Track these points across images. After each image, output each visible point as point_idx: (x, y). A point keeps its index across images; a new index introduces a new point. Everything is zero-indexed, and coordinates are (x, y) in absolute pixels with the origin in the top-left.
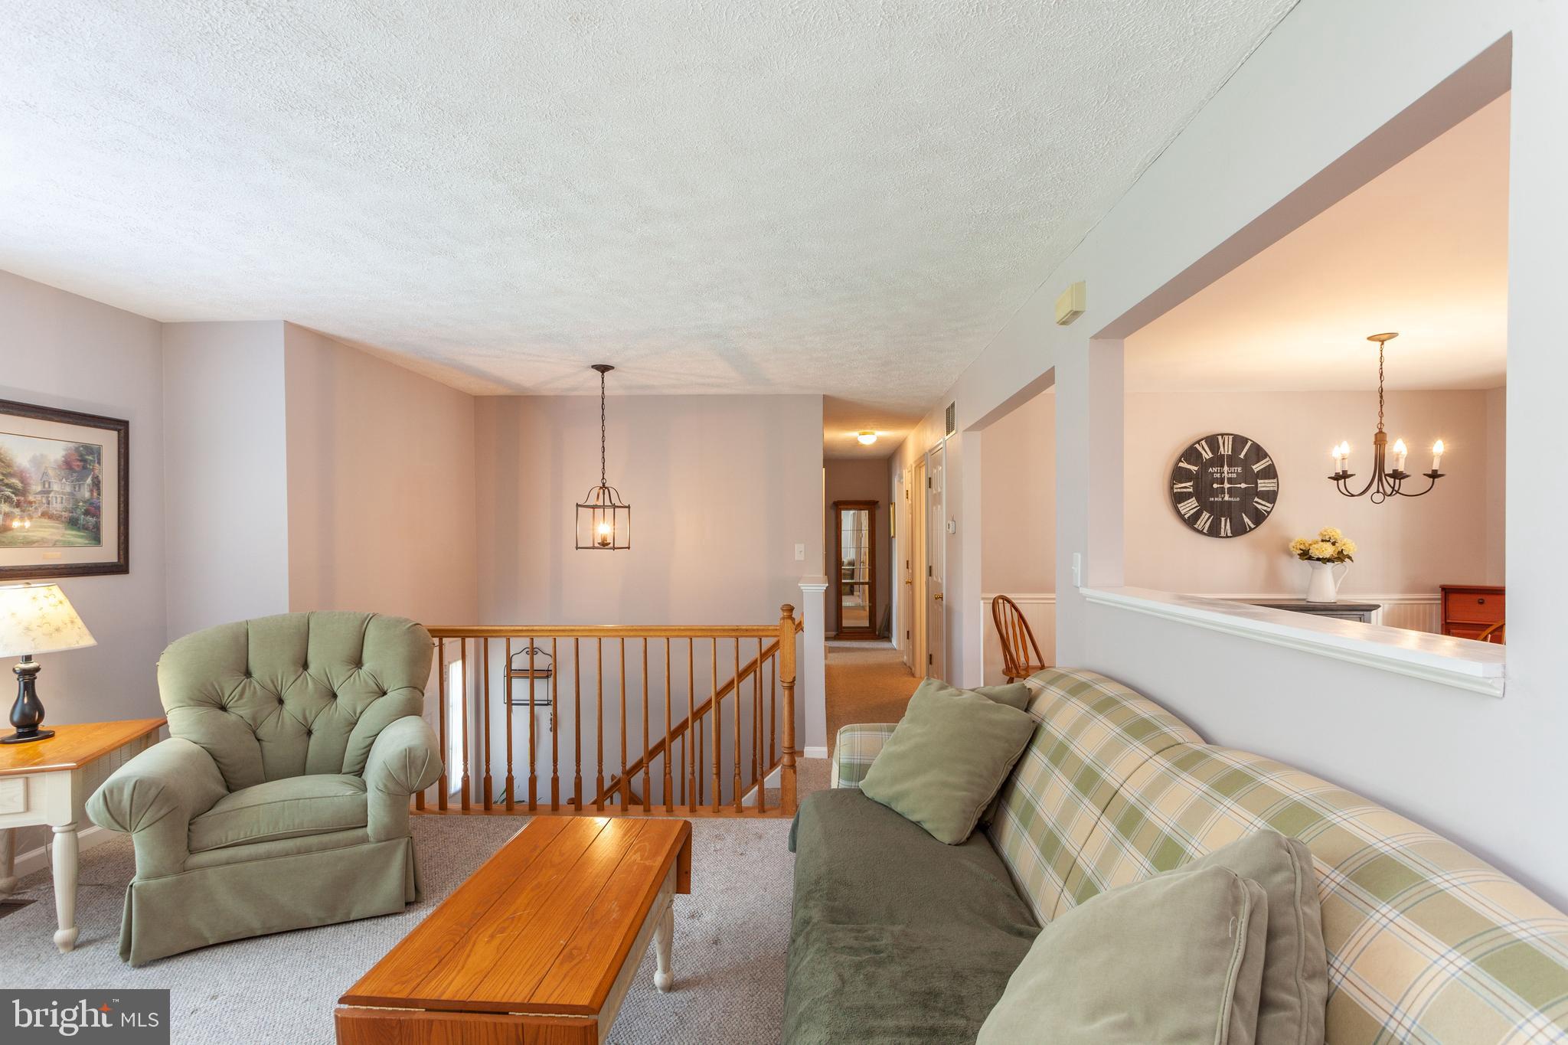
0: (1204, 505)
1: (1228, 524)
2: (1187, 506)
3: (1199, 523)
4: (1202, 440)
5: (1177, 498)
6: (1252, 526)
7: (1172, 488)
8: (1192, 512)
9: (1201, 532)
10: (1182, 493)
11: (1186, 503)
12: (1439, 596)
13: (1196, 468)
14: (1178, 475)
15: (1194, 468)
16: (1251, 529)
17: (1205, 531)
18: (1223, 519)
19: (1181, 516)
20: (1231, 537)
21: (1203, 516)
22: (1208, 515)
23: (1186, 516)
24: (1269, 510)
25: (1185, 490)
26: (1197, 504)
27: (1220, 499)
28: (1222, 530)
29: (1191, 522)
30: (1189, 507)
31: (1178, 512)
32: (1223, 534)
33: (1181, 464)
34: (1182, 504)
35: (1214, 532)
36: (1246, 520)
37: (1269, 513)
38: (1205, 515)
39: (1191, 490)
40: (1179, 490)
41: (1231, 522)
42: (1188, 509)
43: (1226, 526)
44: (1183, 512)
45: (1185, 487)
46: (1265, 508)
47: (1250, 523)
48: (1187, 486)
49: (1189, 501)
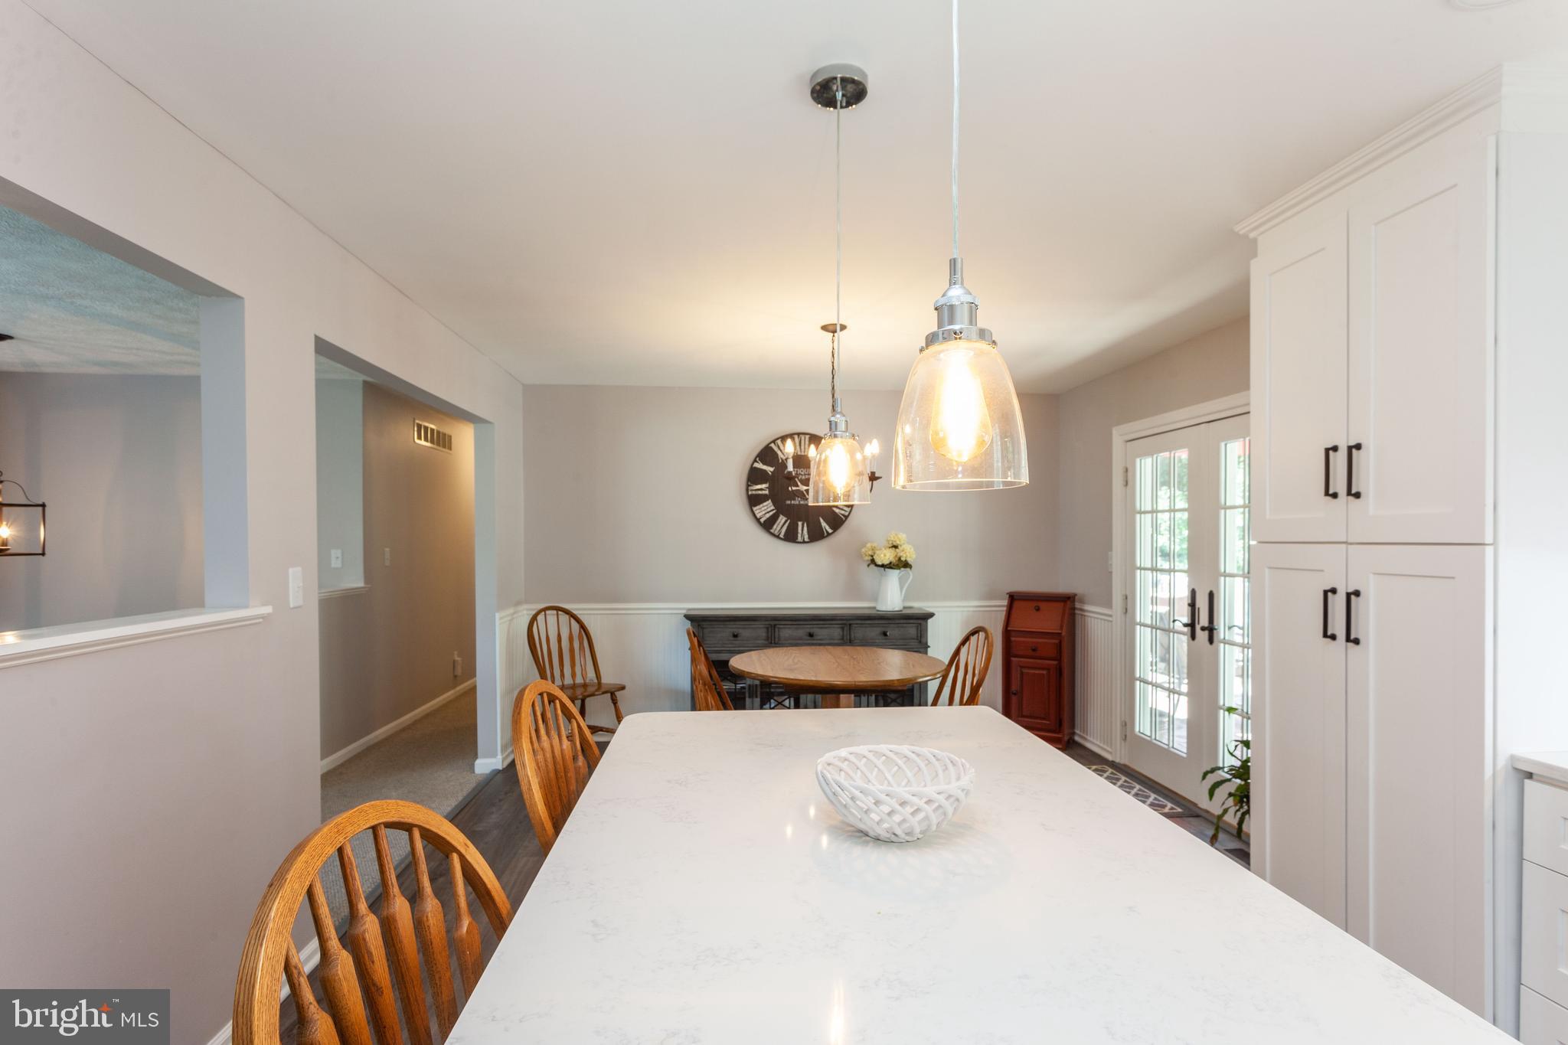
0: (781, 509)
1: (805, 529)
2: (763, 509)
3: (775, 527)
4: (778, 439)
5: (754, 501)
6: (830, 531)
7: (747, 490)
8: (768, 516)
9: (778, 537)
10: (760, 495)
11: (761, 505)
12: (1005, 602)
13: (772, 469)
14: (754, 476)
15: (770, 469)
16: (829, 534)
17: (782, 536)
18: (800, 523)
19: (758, 520)
20: (808, 542)
21: (779, 521)
22: (784, 519)
23: (762, 520)
24: (847, 514)
25: (760, 492)
26: (773, 508)
27: (797, 502)
28: (799, 535)
29: (767, 525)
30: (765, 509)
31: (754, 515)
32: (800, 539)
33: (756, 465)
34: (758, 507)
35: (791, 537)
36: (824, 524)
37: (846, 517)
38: (782, 519)
39: (767, 492)
40: (754, 492)
41: (808, 527)
42: (764, 512)
43: (803, 531)
44: (758, 516)
45: (761, 489)
46: (843, 512)
47: (827, 528)
48: (762, 488)
49: (765, 504)
